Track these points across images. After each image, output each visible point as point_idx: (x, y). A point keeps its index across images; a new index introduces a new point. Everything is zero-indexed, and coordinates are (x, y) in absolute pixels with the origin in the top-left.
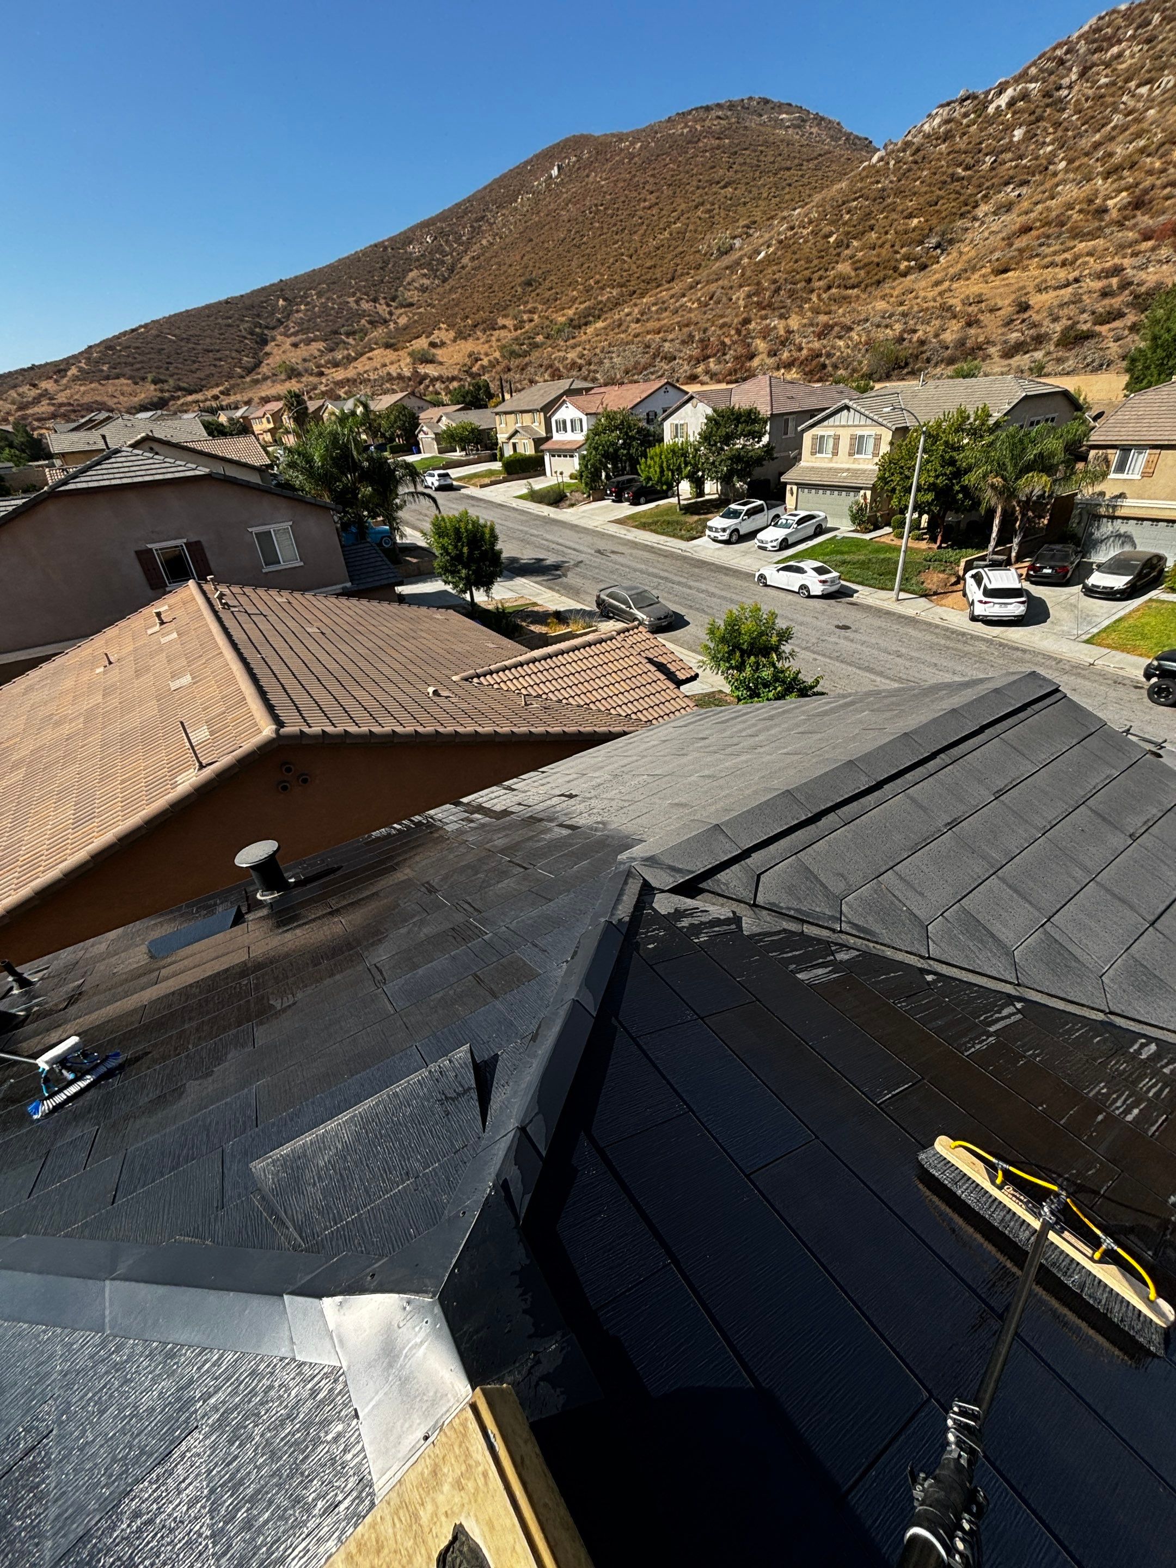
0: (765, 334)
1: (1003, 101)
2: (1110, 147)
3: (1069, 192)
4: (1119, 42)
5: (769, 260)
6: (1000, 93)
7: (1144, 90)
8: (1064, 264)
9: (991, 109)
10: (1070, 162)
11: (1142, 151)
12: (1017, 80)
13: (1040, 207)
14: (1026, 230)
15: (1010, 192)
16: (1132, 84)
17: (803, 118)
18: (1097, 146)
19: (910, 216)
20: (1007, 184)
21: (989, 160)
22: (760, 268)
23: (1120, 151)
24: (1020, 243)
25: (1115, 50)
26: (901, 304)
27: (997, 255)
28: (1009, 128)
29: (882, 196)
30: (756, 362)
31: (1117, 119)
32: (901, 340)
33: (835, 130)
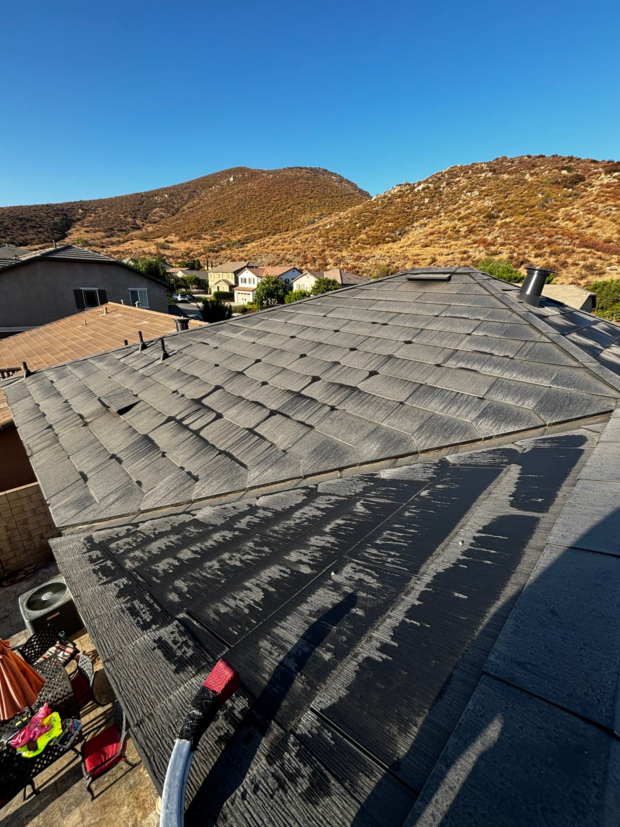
0: (332, 256)
1: (420, 188)
2: (459, 211)
3: (447, 224)
4: (459, 177)
5: (331, 229)
6: (419, 185)
7: (469, 194)
8: (447, 248)
9: (416, 190)
10: (446, 213)
11: (470, 214)
12: (425, 182)
13: (436, 227)
14: (432, 234)
15: (425, 220)
16: (465, 191)
17: (341, 180)
18: (455, 209)
19: (388, 222)
20: (424, 217)
21: (416, 208)
22: (328, 232)
23: (463, 213)
24: (431, 238)
25: (458, 179)
26: (388, 252)
27: (422, 241)
28: (423, 198)
29: (377, 213)
30: (328, 267)
31: (461, 202)
32: (389, 265)
33: (355, 186)
